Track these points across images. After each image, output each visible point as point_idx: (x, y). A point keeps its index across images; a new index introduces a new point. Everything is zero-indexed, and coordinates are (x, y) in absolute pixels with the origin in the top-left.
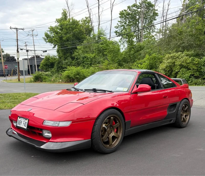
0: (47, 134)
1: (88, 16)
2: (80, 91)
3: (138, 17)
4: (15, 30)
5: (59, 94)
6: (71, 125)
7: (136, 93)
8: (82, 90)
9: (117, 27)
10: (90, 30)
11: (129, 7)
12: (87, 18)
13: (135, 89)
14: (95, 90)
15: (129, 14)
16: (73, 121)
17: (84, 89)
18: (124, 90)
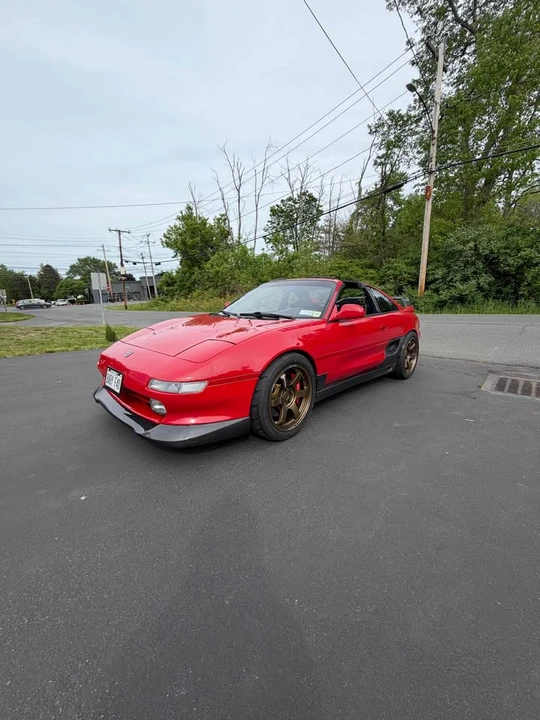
0: (158, 407)
1: (224, 212)
2: (232, 316)
3: (295, 216)
4: (117, 234)
5: (188, 324)
6: (206, 390)
7: (336, 320)
8: (235, 315)
9: (266, 230)
10: (226, 234)
11: (282, 201)
12: (222, 216)
13: (335, 314)
14: (259, 316)
15: (282, 211)
16: (212, 381)
17: (238, 314)
18: (315, 316)
